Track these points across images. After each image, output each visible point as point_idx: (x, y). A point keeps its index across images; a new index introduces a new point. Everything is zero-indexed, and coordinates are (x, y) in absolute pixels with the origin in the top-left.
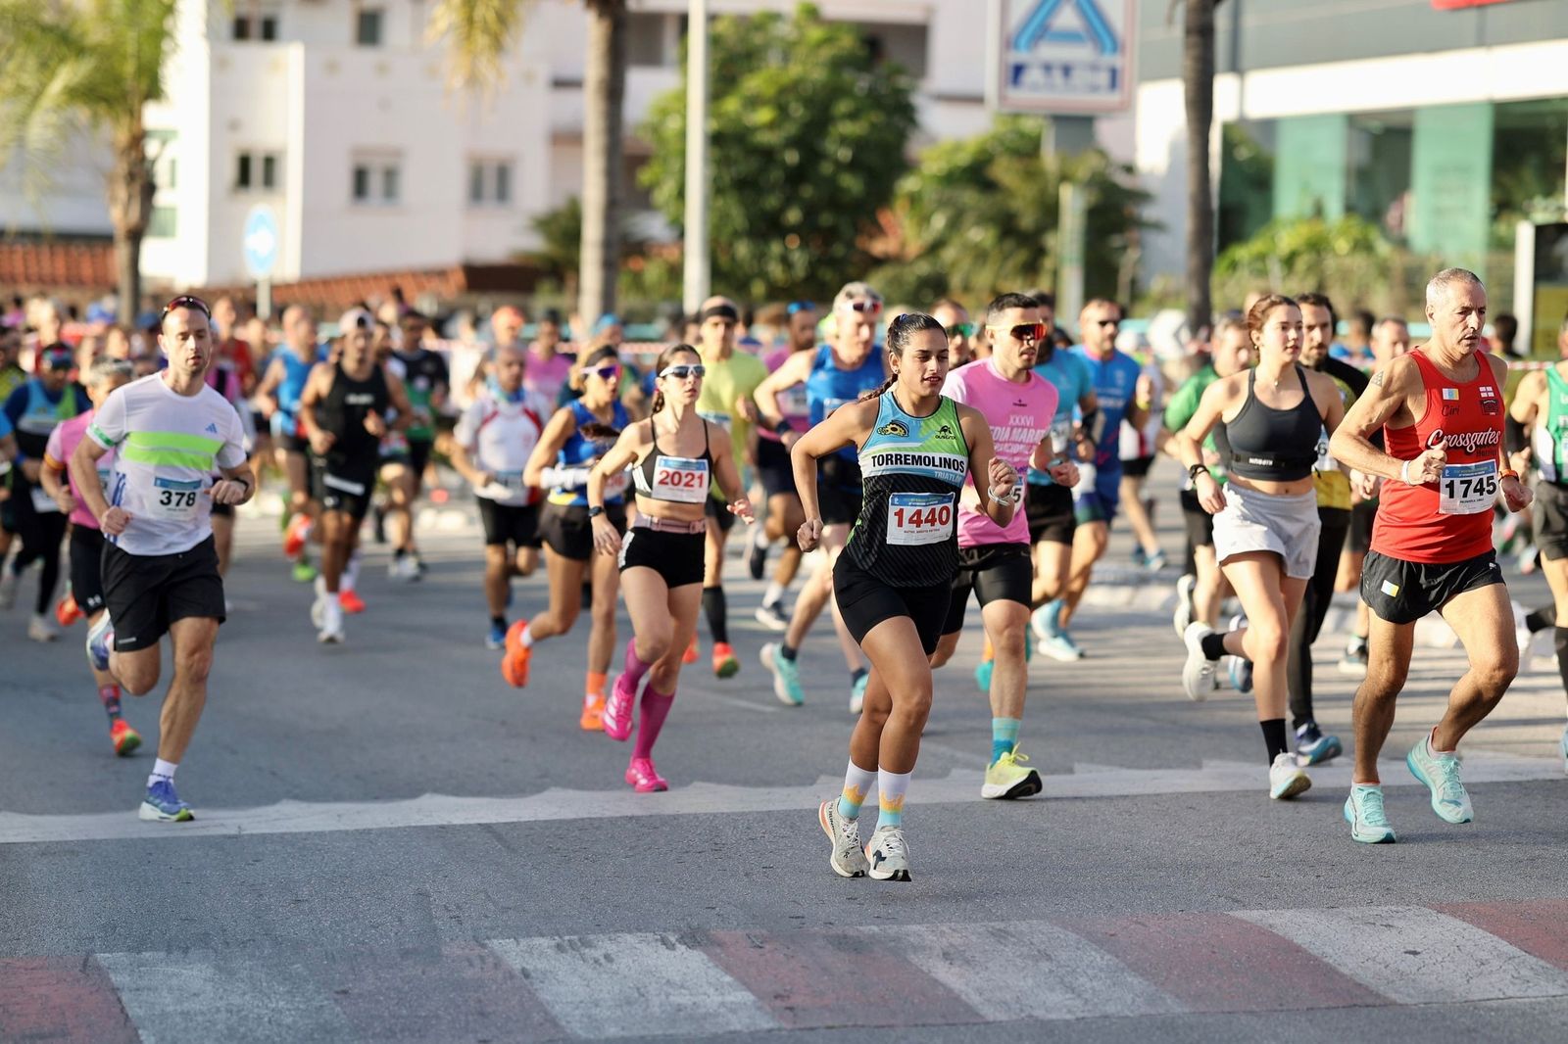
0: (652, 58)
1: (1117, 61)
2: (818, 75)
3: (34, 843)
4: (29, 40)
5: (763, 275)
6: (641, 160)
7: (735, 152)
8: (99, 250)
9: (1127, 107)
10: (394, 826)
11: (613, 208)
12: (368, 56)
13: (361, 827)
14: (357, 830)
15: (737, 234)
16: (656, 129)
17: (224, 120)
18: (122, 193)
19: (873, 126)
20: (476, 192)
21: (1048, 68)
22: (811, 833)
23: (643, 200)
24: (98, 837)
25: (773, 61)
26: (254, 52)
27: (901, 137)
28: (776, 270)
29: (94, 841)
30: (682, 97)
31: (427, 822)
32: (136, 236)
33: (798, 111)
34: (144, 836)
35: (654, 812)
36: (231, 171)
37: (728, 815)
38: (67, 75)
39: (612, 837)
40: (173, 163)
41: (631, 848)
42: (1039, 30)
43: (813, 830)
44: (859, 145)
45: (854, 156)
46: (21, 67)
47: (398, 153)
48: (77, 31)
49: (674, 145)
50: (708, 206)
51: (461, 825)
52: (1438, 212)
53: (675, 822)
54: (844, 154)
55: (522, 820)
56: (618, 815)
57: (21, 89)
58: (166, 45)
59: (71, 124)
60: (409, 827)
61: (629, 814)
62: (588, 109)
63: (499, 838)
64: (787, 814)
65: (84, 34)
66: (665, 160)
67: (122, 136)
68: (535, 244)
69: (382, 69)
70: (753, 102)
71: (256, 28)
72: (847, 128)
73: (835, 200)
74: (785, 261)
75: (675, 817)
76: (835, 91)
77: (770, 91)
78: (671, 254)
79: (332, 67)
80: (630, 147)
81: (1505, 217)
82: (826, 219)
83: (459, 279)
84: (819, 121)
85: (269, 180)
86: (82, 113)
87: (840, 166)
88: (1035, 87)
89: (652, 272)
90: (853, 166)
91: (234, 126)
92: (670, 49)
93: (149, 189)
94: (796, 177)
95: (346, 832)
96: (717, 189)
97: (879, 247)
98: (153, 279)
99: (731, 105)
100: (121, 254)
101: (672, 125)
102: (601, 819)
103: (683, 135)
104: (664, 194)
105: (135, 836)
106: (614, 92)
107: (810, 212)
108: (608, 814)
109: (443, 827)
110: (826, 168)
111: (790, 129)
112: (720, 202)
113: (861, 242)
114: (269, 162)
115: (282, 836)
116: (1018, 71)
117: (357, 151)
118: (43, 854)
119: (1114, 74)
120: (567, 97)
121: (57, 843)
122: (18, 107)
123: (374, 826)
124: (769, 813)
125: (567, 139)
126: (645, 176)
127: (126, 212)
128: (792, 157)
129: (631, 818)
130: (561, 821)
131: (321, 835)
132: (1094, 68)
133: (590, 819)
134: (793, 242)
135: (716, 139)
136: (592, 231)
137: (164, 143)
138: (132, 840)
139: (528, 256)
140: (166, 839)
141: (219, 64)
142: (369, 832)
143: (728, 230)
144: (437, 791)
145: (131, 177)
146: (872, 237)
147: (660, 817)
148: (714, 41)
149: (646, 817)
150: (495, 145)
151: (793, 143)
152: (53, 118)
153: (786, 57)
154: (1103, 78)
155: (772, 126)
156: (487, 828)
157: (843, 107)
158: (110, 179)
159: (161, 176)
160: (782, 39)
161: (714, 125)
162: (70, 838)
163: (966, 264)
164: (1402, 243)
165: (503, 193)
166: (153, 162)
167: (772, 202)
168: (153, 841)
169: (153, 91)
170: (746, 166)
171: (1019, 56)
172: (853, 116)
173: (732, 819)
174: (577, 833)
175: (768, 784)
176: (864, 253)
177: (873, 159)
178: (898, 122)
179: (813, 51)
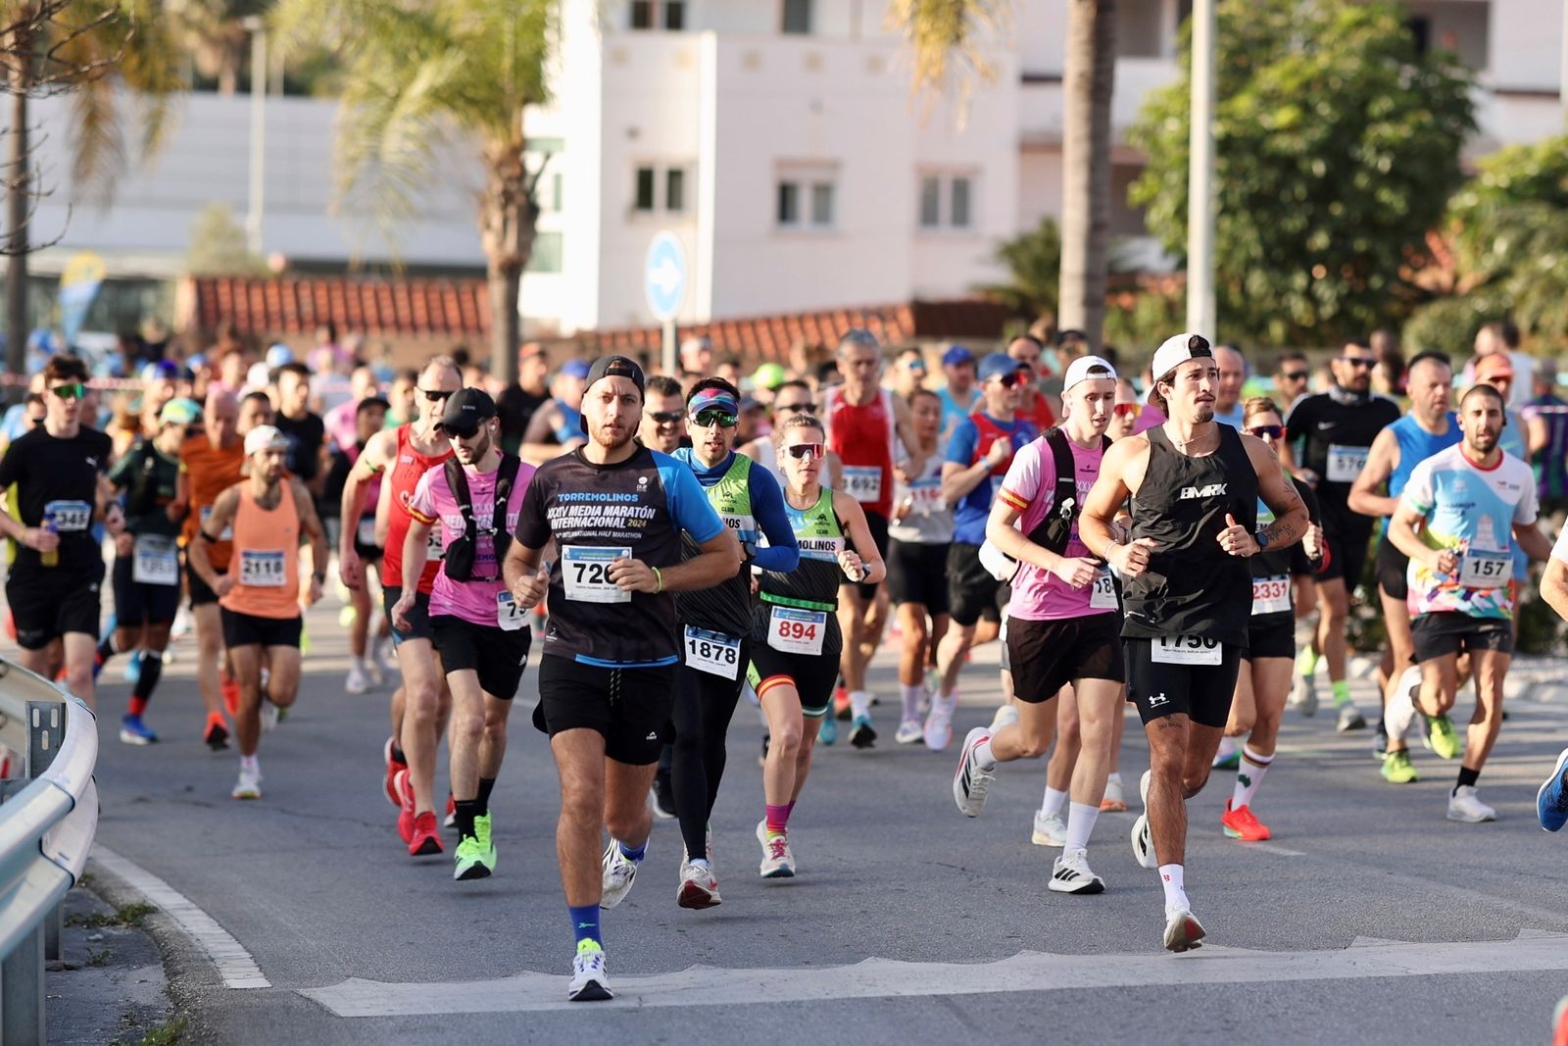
0: (1146, 47)
2: (1352, 65)
3: (390, 1017)
4: (382, 29)
5: (1284, 314)
6: (1133, 172)
7: (1249, 161)
8: (466, 286)
10: (830, 997)
11: (1097, 232)
12: (796, 47)
13: (789, 999)
14: (783, 1003)
15: (1250, 264)
16: (1149, 134)
17: (621, 129)
18: (496, 220)
19: (1420, 128)
20: (928, 215)
22: (1346, 1009)
23: (1136, 223)
24: (468, 1010)
25: (1296, 48)
26: (657, 42)
27: (1456, 141)
28: (1298, 307)
29: (463, 1015)
30: (1184, 92)
31: (870, 993)
32: (513, 271)
33: (1324, 109)
34: (524, 1008)
35: (1150, 981)
36: (628, 189)
37: (1242, 986)
38: (429, 75)
39: (1099, 1012)
40: (558, 178)
41: (1122, 1027)
43: (1348, 1005)
44: (1401, 152)
45: (1393, 163)
46: (374, 65)
47: (835, 165)
48: (441, 19)
49: (1174, 153)
50: (1215, 229)
51: (912, 997)
53: (1176, 994)
54: (1385, 164)
55: (988, 990)
56: (1105, 985)
57: (376, 90)
58: (549, 35)
59: (437, 135)
60: (849, 999)
61: (1120, 984)
62: (1067, 108)
63: (960, 1013)
64: (1316, 984)
65: (449, 22)
66: (1161, 174)
67: (496, 147)
68: (1002, 276)
69: (813, 63)
70: (1271, 100)
71: (658, 13)
72: (1387, 131)
73: (1372, 221)
74: (1309, 295)
75: (1176, 988)
76: (1374, 86)
77: (1291, 85)
78: (1171, 289)
79: (752, 61)
80: (1117, 158)
82: (1361, 245)
83: (907, 319)
84: (1353, 122)
85: (674, 201)
86: (448, 120)
87: (1378, 178)
89: (1146, 310)
90: (1394, 178)
91: (633, 133)
92: (1169, 37)
93: (530, 212)
94: (1324, 192)
95: (771, 1006)
96: (1226, 208)
97: (1425, 279)
98: (534, 321)
99: (1244, 103)
100: (494, 292)
101: (1172, 126)
102: (1084, 990)
103: (1186, 142)
104: (1160, 213)
105: (513, 1009)
106: (1099, 90)
107: (1340, 235)
108: (1092, 984)
109: (889, 999)
110: (1362, 181)
111: (1318, 133)
112: (1226, 223)
113: (1406, 273)
114: (675, 176)
115: (692, 1009)
117: (781, 164)
118: (401, 1031)
120: (1041, 94)
121: (418, 1017)
122: (373, 113)
123: (805, 998)
124: (1292, 983)
125: (1040, 147)
126: (1136, 193)
127: (501, 243)
128: (1319, 168)
129: (1121, 989)
130: (1035, 993)
131: (740, 1008)
133: (1071, 989)
134: (1319, 272)
135: (1224, 146)
136: (1072, 262)
137: (548, 157)
138: (509, 1013)
139: (990, 290)
140: (549, 1012)
141: (614, 59)
142: (798, 1004)
143: (1240, 255)
144: (881, 954)
145: (507, 197)
146: (1416, 269)
147: (1158, 988)
148: (1221, 25)
149: (1141, 987)
150: (952, 157)
151: (1318, 150)
152: (413, 128)
153: (1311, 43)
155: (1292, 129)
156: (945, 1000)
157: (1382, 105)
158: (483, 203)
159: (544, 196)
160: (1307, 19)
161: (1219, 129)
162: (434, 1011)
163: (1534, 299)
165: (961, 216)
166: (536, 177)
167: (1294, 223)
168: (535, 1014)
169: (534, 92)
170: (1260, 180)
172: (1393, 117)
173: (1247, 990)
174: (1055, 1007)
175: (1290, 946)
176: (1410, 285)
177: (1418, 168)
178: (1451, 123)
179: (1345, 36)
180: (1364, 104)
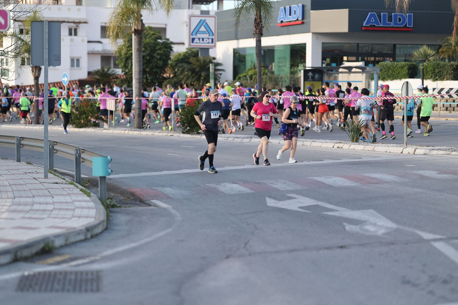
1: (213, 37)
9: (215, 46)
19: (164, 51)
21: (199, 39)
27: (170, 53)
28: (145, 81)
33: (148, 48)
42: (197, 31)
44: (161, 55)
52: (279, 66)
54: (159, 57)
66: (122, 59)
72: (159, 52)
73: (157, 66)
74: (146, 79)
81: (293, 67)
82: (155, 70)
84: (153, 50)
87: (157, 58)
88: (197, 43)
90: (160, 59)
94: (148, 62)
97: (165, 76)
110: (155, 60)
111: (148, 52)
113: (162, 75)
116: (193, 39)
119: (212, 39)
126: (117, 62)
128: (148, 58)
132: (209, 39)
134: (148, 75)
146: (163, 74)
151: (148, 55)
154: (210, 41)
155: (144, 51)
160: (145, 34)
164: (273, 73)
171: (193, 37)
172: (160, 49)
176: (163, 77)
177: (164, 57)
178: (169, 50)
179: (151, 36)
180: (155, 47)
